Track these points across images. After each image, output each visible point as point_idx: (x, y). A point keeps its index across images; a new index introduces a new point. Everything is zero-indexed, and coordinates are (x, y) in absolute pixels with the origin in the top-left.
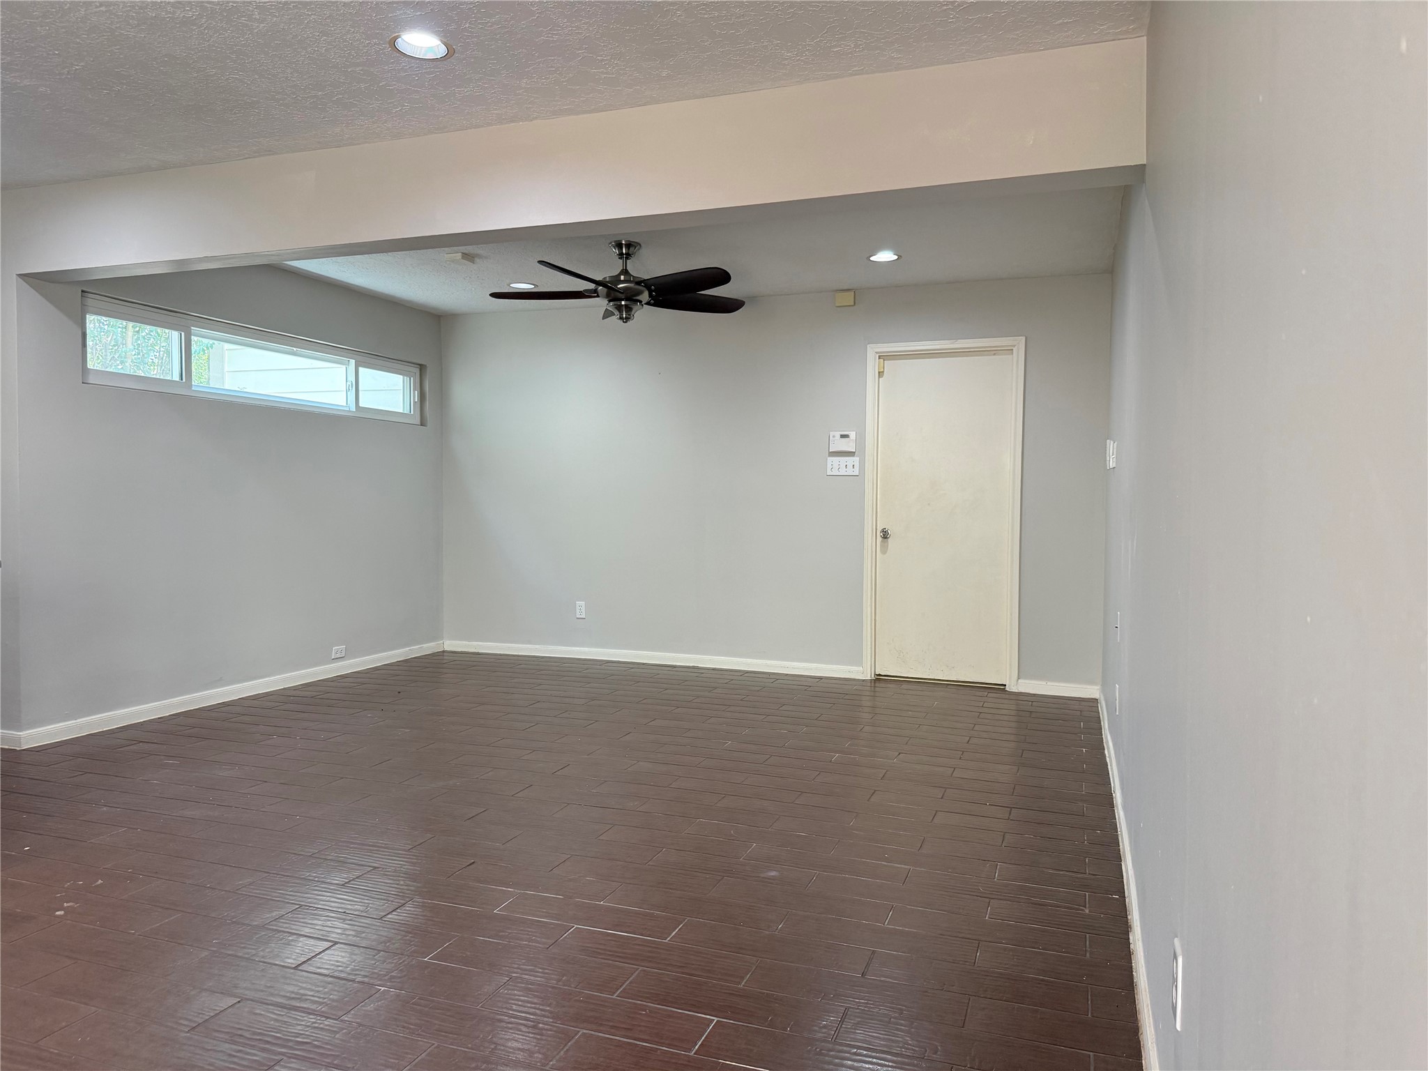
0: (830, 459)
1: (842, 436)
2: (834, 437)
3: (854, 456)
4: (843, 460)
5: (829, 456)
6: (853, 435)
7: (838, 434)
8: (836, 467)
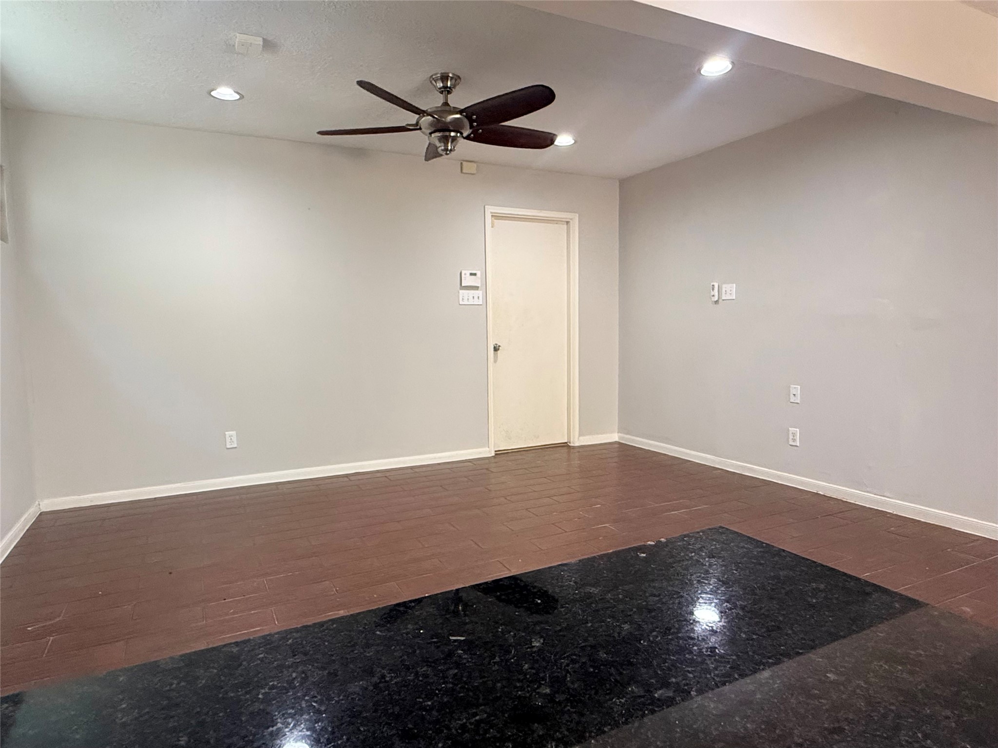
0: (461, 292)
1: (471, 274)
2: (465, 274)
3: (478, 290)
4: (472, 292)
5: (460, 289)
6: (479, 273)
7: (468, 273)
8: (466, 298)
